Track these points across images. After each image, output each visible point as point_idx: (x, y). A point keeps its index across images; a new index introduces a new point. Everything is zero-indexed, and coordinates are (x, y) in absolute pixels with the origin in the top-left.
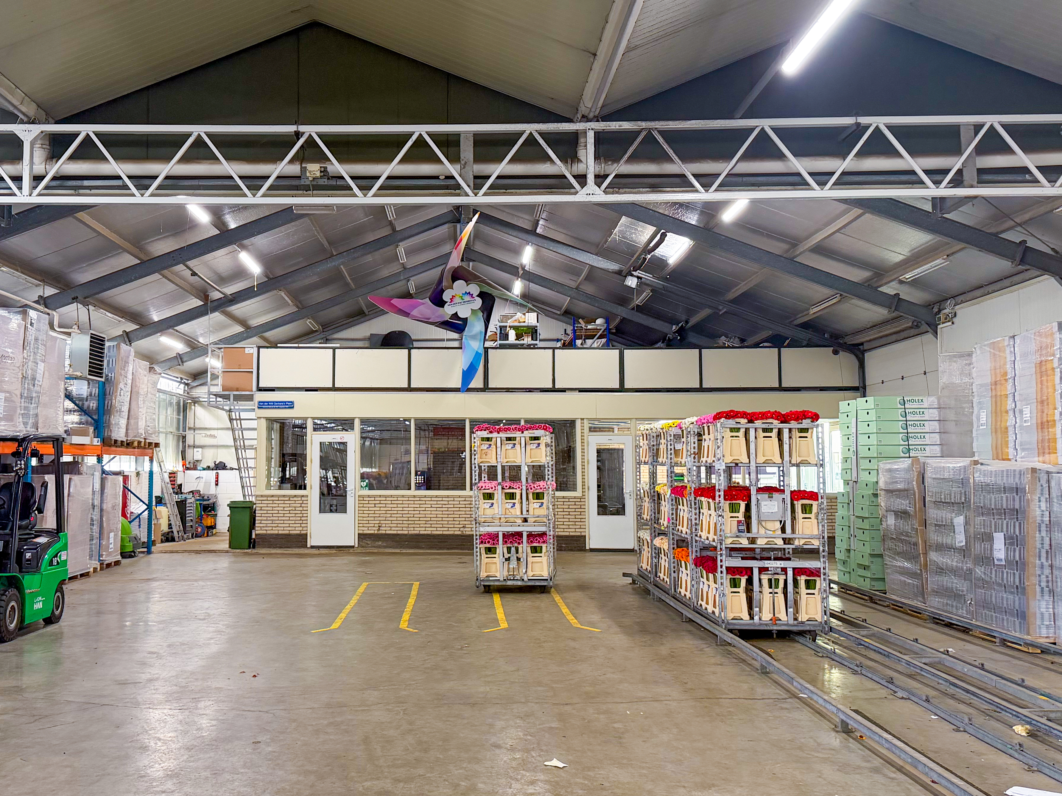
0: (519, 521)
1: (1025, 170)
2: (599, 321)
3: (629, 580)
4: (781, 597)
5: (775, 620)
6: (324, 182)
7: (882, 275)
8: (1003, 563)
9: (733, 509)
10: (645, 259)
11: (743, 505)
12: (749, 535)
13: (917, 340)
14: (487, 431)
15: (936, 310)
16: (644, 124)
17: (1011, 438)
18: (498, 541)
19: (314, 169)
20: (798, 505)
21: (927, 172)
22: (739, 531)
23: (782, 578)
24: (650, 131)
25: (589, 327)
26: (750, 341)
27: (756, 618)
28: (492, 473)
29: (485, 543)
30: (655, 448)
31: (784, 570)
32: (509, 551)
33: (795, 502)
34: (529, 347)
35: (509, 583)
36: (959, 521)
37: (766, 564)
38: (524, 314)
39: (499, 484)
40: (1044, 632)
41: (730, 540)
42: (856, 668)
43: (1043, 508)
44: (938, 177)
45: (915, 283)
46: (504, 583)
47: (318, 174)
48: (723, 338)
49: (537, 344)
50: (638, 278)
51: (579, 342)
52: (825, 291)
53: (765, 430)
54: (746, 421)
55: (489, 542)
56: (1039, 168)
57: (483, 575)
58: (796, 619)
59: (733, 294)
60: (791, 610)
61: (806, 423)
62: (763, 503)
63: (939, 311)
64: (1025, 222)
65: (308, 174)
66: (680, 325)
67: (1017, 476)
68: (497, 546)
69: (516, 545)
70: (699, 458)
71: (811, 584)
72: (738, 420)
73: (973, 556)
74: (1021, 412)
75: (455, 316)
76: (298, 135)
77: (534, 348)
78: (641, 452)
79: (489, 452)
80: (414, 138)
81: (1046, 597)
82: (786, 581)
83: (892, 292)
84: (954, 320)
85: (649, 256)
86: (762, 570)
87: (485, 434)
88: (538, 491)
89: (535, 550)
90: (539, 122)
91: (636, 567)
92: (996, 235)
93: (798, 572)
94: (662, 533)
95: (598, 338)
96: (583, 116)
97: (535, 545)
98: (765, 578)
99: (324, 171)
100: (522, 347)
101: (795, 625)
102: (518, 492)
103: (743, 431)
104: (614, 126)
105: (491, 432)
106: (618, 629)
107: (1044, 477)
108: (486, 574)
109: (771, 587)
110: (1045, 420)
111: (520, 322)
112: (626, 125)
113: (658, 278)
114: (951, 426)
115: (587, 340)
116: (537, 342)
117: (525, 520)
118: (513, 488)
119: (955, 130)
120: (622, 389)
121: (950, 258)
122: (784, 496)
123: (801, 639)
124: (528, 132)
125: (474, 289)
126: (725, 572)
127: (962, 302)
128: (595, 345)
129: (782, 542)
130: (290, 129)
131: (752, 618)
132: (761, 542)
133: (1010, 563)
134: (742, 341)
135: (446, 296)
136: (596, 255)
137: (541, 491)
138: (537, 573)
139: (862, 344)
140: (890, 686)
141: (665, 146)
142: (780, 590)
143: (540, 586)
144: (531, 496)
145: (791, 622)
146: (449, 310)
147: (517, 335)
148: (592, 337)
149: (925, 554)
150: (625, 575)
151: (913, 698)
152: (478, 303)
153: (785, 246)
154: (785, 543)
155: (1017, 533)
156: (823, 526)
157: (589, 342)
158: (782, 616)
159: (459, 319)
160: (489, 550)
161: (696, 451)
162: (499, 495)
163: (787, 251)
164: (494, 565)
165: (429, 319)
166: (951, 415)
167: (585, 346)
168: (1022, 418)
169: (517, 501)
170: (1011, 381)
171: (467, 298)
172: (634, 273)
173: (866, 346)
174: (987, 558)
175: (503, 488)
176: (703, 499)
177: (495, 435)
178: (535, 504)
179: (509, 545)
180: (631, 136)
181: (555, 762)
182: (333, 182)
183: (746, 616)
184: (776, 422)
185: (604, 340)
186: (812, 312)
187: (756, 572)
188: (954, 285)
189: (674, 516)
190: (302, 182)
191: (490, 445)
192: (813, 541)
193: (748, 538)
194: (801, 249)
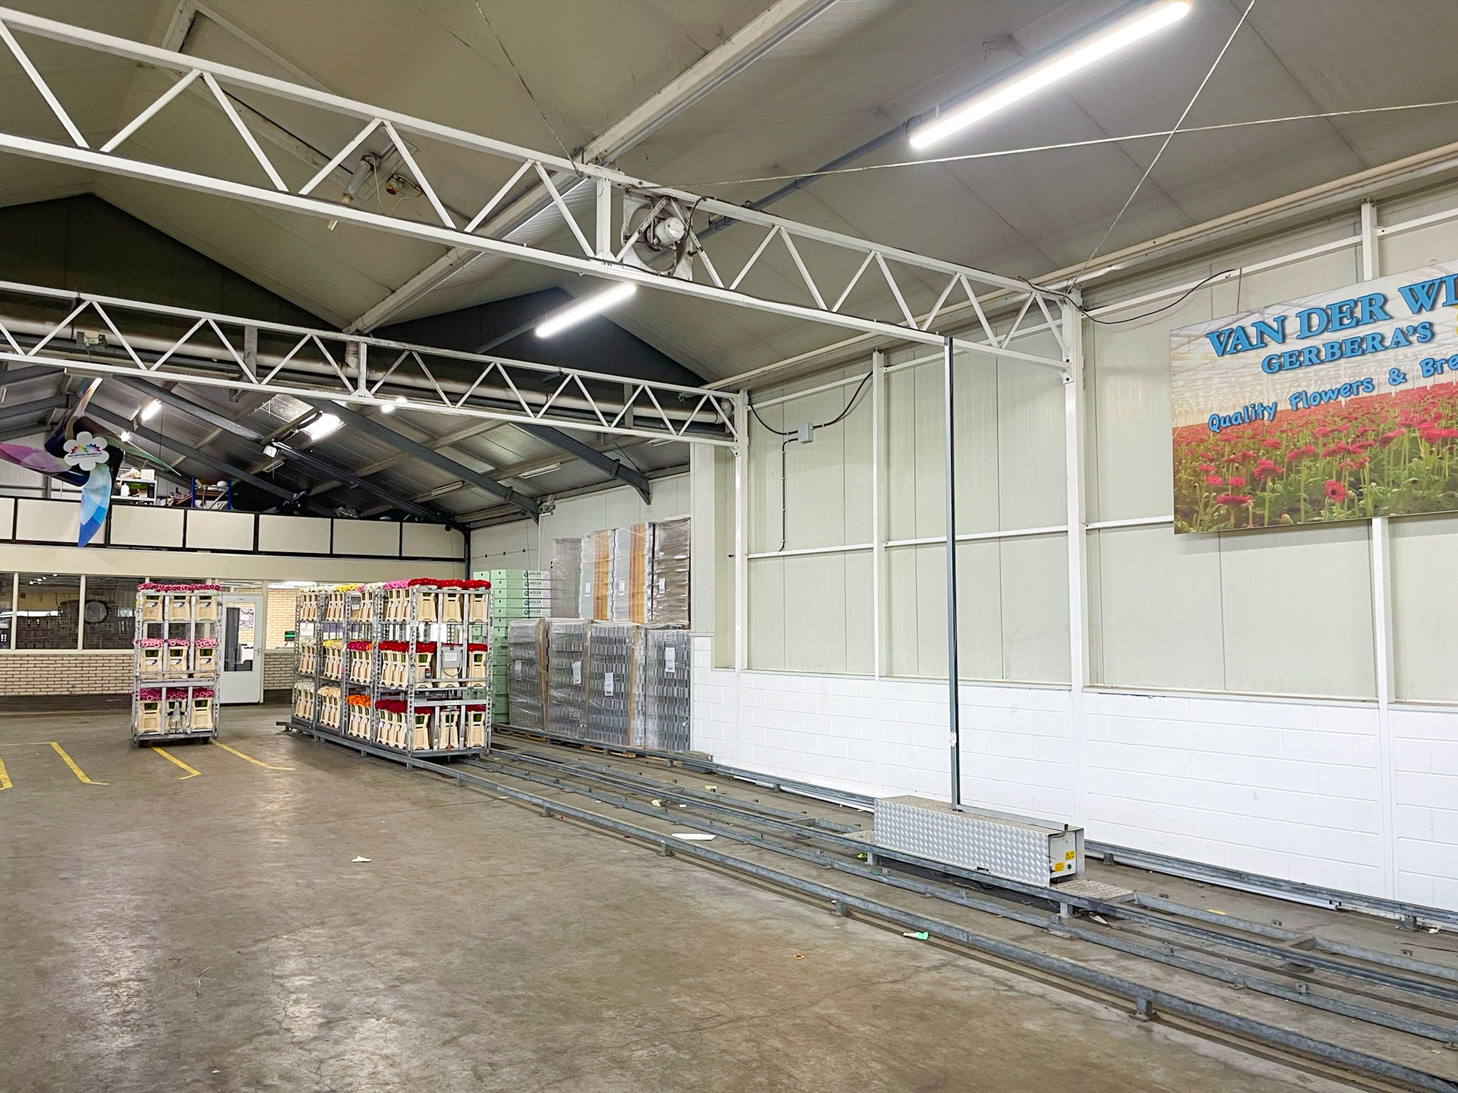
0: (185, 677)
1: (661, 420)
2: (220, 484)
3: (284, 728)
4: (455, 729)
5: (450, 747)
6: (102, 349)
7: (501, 471)
8: (612, 694)
9: (422, 659)
10: (292, 433)
11: (430, 655)
12: (434, 680)
13: (524, 522)
14: (154, 590)
15: (538, 502)
16: (407, 346)
17: (610, 604)
18: (161, 696)
19: (92, 336)
20: (472, 655)
21: (604, 414)
22: (426, 677)
23: (456, 714)
24: (411, 353)
25: (209, 489)
26: (366, 513)
27: (435, 748)
28: (155, 631)
29: (146, 699)
30: (323, 608)
31: (459, 707)
32: (172, 705)
33: (470, 653)
34: (141, 504)
35: (171, 737)
36: (577, 665)
37: (446, 703)
38: (139, 470)
39: (166, 641)
40: (638, 742)
41: (418, 685)
42: (525, 777)
43: (642, 654)
44: (609, 419)
45: (528, 481)
46: (166, 737)
47: (97, 341)
48: (341, 508)
49: (153, 502)
50: (278, 448)
51: (198, 503)
52: (450, 477)
53: (450, 595)
54: (436, 587)
55: (150, 698)
56: (670, 421)
57: (141, 730)
58: (465, 746)
59: (366, 471)
60: (462, 739)
61: (482, 590)
62: (446, 654)
63: (542, 503)
64: (624, 447)
65: (86, 340)
66: (301, 493)
67: (626, 631)
68: (158, 702)
69: (180, 700)
70: (385, 617)
71: (478, 717)
72: (430, 586)
73: (587, 690)
74: (618, 585)
75: (76, 468)
76: (79, 301)
77: (148, 506)
78: (302, 612)
79: (156, 610)
80: (201, 323)
81: (641, 716)
82: (459, 716)
83: (508, 486)
84: (553, 511)
85: (297, 431)
86: (442, 708)
87: (152, 592)
88: (206, 648)
89: (199, 704)
90: (320, 329)
91: (290, 716)
92: (601, 453)
93: (469, 708)
94: (330, 683)
95: (219, 500)
96: (358, 331)
97: (200, 699)
98: (444, 714)
99: (102, 339)
100: (134, 503)
101: (464, 751)
102: (185, 649)
103: (433, 595)
104: (384, 343)
105: (158, 591)
106: (310, 767)
107: (643, 632)
108: (144, 730)
109: (447, 721)
110: (636, 591)
111: (135, 478)
112: (393, 344)
113: (296, 451)
114: (560, 594)
115: (207, 502)
116: (154, 500)
117: (191, 676)
118: (180, 645)
119: (621, 386)
120: (255, 551)
121: (563, 465)
122: (462, 648)
123: (470, 762)
124: (309, 336)
125: (101, 442)
126: (413, 712)
127: (560, 498)
128: (216, 507)
129: (458, 685)
130: (73, 295)
131: (431, 747)
132: (442, 686)
133: (617, 694)
134: (358, 512)
135: (67, 446)
136: (235, 422)
137: (209, 648)
138: (200, 725)
139: (469, 523)
140: (558, 785)
141: (423, 366)
142: (454, 724)
143: (203, 738)
144: (198, 653)
145: (462, 748)
146: (69, 462)
147: (130, 490)
148: (213, 498)
149: (547, 690)
150: (278, 724)
151: (578, 791)
152: (106, 456)
153: (425, 437)
154: (461, 686)
155: (624, 672)
156: (490, 671)
157: (209, 503)
158: (455, 744)
159: (80, 471)
160: (148, 707)
161: (382, 611)
162: (164, 650)
163: (427, 442)
164: (153, 721)
165: (43, 468)
166: (560, 586)
167: (205, 507)
168: (618, 589)
169: (183, 657)
170: (611, 563)
171: (92, 450)
172: (274, 444)
173: (472, 526)
174: (599, 692)
175: (169, 645)
176: (388, 652)
177: (162, 593)
178: (202, 661)
179: (171, 701)
180: (397, 353)
181: (359, 859)
182: (111, 351)
183: (427, 747)
184: (459, 589)
185: (225, 503)
186: (434, 493)
187: (437, 710)
188: (555, 484)
189: (348, 668)
190: (77, 346)
191: (156, 603)
192: (481, 683)
193: (433, 683)
194: (442, 441)
